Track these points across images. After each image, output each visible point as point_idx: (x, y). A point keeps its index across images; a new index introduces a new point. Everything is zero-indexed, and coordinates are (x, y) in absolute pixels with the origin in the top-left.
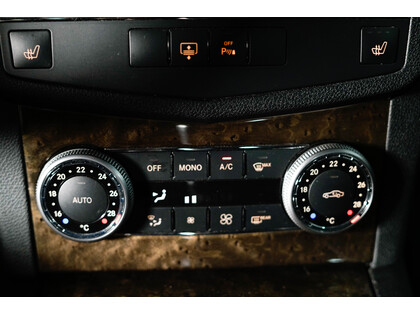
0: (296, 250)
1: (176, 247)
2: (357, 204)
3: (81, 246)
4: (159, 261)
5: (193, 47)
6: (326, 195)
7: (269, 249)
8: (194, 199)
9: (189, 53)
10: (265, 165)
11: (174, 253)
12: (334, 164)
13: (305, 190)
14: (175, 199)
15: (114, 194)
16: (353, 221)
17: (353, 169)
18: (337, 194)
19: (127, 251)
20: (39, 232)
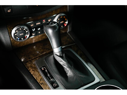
1: (37, 38)
2: (65, 23)
4: (35, 41)
8: (40, 29)
10: (50, 20)
11: (37, 39)
14: (36, 30)
16: (65, 25)
17: (64, 17)
18: (62, 22)
19: (29, 41)
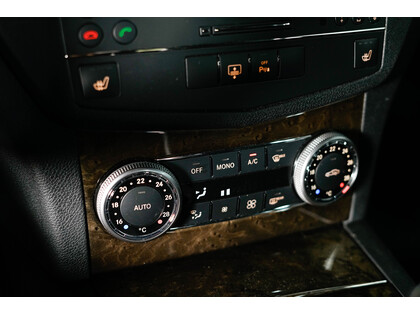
0: (300, 220)
1: (211, 233)
2: (347, 178)
3: (132, 245)
4: (197, 247)
5: (238, 68)
6: (327, 175)
7: (280, 223)
8: (228, 192)
9: (234, 74)
10: (281, 156)
11: (210, 239)
12: (333, 149)
13: (313, 172)
14: (213, 194)
15: (169, 197)
16: (344, 191)
17: (345, 151)
18: (335, 172)
19: (171, 244)
20: (94, 239)
